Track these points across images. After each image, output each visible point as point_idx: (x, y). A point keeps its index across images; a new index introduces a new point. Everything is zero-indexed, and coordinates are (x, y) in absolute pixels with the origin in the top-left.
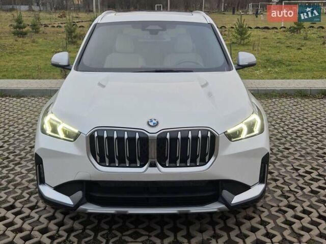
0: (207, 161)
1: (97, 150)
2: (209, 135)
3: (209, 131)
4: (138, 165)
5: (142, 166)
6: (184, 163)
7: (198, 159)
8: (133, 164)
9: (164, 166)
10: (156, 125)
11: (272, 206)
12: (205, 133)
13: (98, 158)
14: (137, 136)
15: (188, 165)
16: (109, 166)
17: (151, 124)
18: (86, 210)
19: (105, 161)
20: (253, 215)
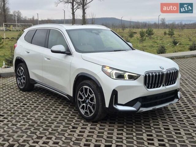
0: (176, 81)
1: (147, 82)
2: (177, 70)
4: (159, 86)
9: (166, 85)
12: (174, 70)
13: (147, 85)
16: (150, 88)
18: (142, 110)
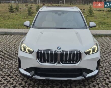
0: (78, 61)
1: (40, 57)
2: (79, 53)
3: (79, 51)
4: (54, 63)
5: (55, 63)
6: (70, 62)
7: (75, 61)
8: (52, 62)
9: (63, 63)
10: (60, 49)
11: (101, 78)
12: (77, 52)
13: (40, 60)
14: (54, 53)
15: (71, 63)
16: (43, 63)
17: (59, 48)
19: (42, 61)
20: (94, 81)
